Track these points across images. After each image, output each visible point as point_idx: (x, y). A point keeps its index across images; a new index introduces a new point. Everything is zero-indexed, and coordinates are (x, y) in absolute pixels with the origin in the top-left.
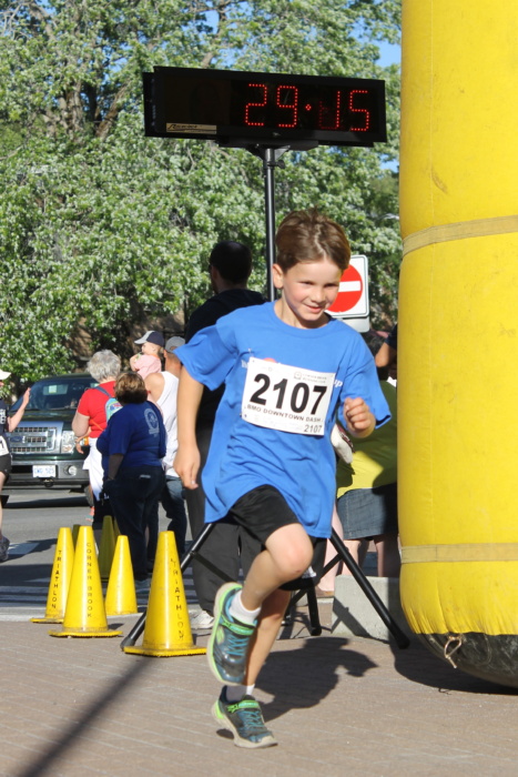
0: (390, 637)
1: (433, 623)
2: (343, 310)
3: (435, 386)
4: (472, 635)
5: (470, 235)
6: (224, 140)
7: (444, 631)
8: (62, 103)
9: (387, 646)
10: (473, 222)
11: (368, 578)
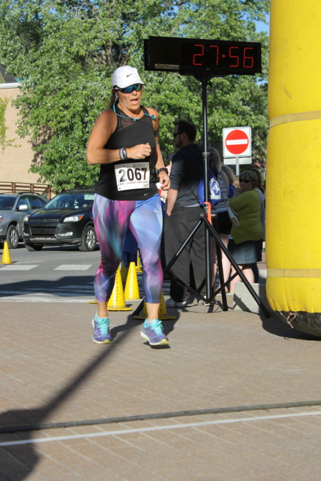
0: (260, 311)
1: (282, 306)
2: (239, 153)
3: (284, 193)
4: (300, 313)
5: (302, 120)
6: (182, 72)
7: (287, 310)
8: (103, 52)
9: (258, 316)
10: (304, 113)
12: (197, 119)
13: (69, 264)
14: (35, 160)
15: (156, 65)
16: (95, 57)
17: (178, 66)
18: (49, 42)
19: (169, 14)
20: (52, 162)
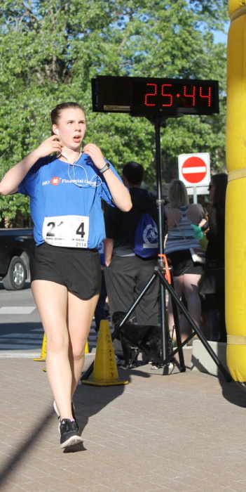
0: (219, 373)
1: (244, 377)
2: (196, 182)
6: (134, 113)
9: (217, 379)
11: (209, 342)
12: (149, 140)
13: (10, 306)
15: (105, 106)
16: (39, 72)
17: (129, 107)
19: (120, 25)
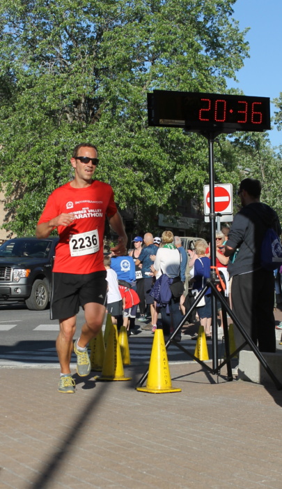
14: (6, 219)
15: (161, 120)
16: (68, 113)
17: (184, 122)
18: (23, 97)
19: (141, 70)
20: (24, 219)
